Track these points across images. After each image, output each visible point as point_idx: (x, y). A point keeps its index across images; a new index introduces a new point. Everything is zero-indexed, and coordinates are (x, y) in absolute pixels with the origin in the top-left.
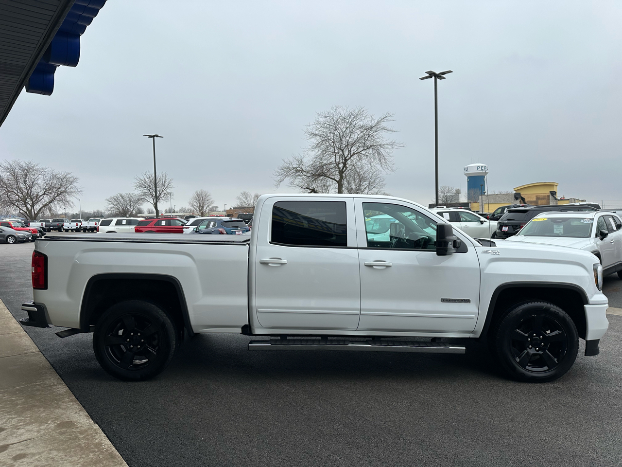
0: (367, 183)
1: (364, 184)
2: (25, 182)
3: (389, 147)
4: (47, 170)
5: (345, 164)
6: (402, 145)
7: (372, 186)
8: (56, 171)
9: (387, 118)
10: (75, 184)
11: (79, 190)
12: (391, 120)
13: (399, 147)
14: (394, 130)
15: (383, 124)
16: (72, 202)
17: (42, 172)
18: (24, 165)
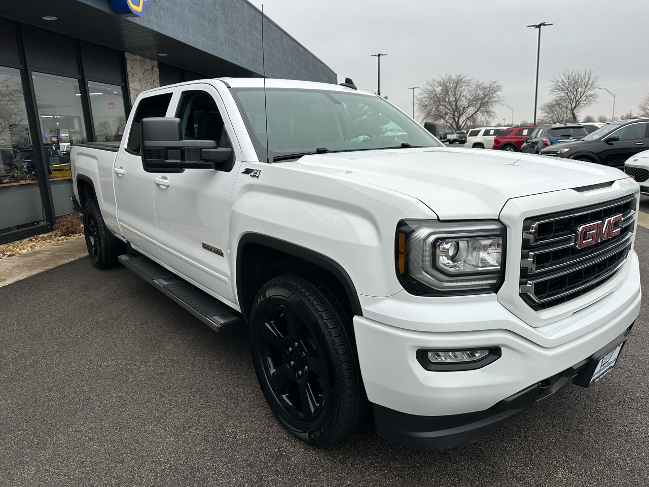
2: (455, 95)
4: (473, 81)
8: (481, 81)
10: (498, 93)
11: (501, 99)
16: (494, 112)
17: (468, 83)
18: (455, 78)
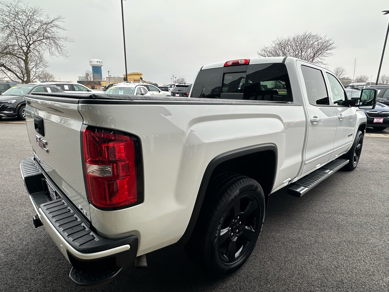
0: (34, 63)
1: (32, 64)
3: (63, 40)
5: (28, 47)
6: (72, 40)
7: (38, 66)
9: (59, 19)
12: (62, 21)
13: (71, 42)
14: (65, 28)
15: (56, 23)
